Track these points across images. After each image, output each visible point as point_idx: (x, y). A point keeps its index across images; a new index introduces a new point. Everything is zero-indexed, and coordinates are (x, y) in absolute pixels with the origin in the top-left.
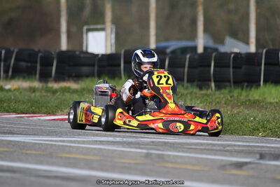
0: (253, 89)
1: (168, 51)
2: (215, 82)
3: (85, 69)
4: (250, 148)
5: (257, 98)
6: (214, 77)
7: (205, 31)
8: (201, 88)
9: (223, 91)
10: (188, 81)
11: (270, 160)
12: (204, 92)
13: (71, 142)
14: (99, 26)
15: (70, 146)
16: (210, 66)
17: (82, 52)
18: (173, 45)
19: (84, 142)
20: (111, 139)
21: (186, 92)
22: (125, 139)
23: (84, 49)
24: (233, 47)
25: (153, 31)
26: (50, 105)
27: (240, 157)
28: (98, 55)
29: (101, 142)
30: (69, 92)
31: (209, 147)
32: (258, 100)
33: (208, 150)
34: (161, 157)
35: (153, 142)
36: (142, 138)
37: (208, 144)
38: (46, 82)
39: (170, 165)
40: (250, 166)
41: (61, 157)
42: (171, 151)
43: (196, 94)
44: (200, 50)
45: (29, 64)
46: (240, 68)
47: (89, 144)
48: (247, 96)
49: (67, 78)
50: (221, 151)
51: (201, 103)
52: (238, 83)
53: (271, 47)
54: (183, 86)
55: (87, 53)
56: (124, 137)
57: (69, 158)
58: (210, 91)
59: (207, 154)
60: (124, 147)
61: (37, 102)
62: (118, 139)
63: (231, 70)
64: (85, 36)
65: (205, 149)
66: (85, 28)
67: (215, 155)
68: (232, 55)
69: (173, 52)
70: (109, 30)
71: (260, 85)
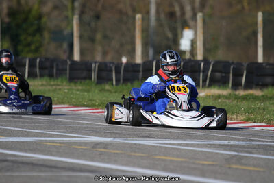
45: (224, 75)
49: (254, 86)
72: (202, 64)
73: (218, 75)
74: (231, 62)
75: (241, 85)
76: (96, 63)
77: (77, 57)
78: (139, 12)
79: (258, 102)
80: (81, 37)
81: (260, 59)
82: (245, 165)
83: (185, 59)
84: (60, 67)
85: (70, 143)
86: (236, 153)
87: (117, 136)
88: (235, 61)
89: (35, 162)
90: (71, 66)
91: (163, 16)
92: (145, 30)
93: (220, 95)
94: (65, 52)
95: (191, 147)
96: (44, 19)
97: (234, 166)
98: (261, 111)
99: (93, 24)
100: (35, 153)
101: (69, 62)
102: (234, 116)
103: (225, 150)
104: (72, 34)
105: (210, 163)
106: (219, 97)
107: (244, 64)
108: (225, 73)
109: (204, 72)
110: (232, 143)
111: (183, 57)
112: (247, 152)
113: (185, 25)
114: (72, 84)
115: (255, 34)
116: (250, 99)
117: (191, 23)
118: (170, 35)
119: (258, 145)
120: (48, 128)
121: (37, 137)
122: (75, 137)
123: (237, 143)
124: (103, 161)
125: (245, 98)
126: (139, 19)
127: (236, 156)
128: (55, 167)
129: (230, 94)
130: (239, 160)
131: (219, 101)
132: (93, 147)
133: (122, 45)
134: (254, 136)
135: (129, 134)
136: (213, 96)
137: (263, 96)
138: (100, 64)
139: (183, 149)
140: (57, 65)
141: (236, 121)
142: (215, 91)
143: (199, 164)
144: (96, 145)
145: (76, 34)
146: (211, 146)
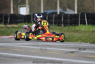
0: (76, 26)
1: (48, 13)
2: (63, 24)
3: (19, 20)
4: (75, 46)
5: (78, 29)
6: (63, 22)
7: (60, 6)
8: (59, 26)
9: (66, 27)
10: (54, 24)
11: (82, 50)
12: (60, 27)
13: (15, 45)
14: (24, 5)
15: (15, 47)
16: (62, 19)
17: (18, 14)
18: (49, 12)
19: (19, 45)
20: (28, 44)
21: (54, 27)
22: (33, 44)
23: (19, 13)
24: (69, 12)
25: (42, 7)
26: (7, 32)
27: (72, 49)
28: (23, 15)
29: (25, 45)
30: (14, 28)
31: (62, 46)
32: (78, 30)
33: (61, 47)
34: (45, 50)
35: (43, 45)
36: (39, 43)
37: (61, 45)
38: (6, 25)
39: (49, 52)
40: (76, 52)
41: (12, 50)
42: (49, 48)
43: (57, 28)
44: (58, 13)
46: (72, 19)
47: (21, 46)
48: (74, 29)
49: (13, 23)
50: (66, 47)
51: (59, 31)
52: (71, 24)
53: (82, 12)
54: (53, 25)
55: (20, 14)
56: (33, 43)
57: (14, 51)
58: (62, 27)
59: (61, 49)
60: (33, 46)
61: (3, 32)
62: (31, 44)
63: (69, 20)
64: (19, 9)
65: (60, 47)
66: (19, 6)
67: (64, 49)
68: (69, 15)
69: (49, 14)
70: (27, 7)
71: (78, 25)
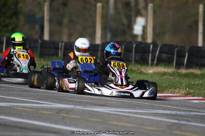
72: (151, 46)
73: (164, 55)
74: (175, 45)
75: (183, 64)
76: (62, 42)
77: (46, 37)
78: (100, 2)
79: (197, 79)
80: (50, 21)
81: (200, 44)
82: (184, 131)
83: (137, 42)
84: (32, 45)
85: (38, 109)
86: (177, 121)
87: (78, 103)
88: (179, 45)
89: (7, 123)
90: (41, 44)
91: (120, 6)
92: (105, 17)
93: (165, 72)
94: (37, 33)
95: (139, 115)
96: (20, 5)
97: (175, 132)
98: (199, 87)
99: (61, 10)
100: (8, 116)
101: (40, 41)
102: (177, 90)
103: (168, 118)
104: (43, 18)
105: (156, 129)
106: (165, 74)
107: (186, 47)
108: (170, 54)
109: (152, 52)
110: (174, 112)
111: (136, 40)
112: (186, 121)
113: (138, 13)
114: (42, 60)
115: (197, 22)
116: (190, 76)
117: (143, 12)
118: (125, 21)
119: (196, 115)
120: (20, 96)
121: (10, 102)
122: (42, 104)
123: (178, 113)
124: (65, 124)
125: (186, 75)
126: (99, 7)
127: (176, 123)
128: (25, 128)
129: (174, 72)
130: (179, 127)
131: (165, 77)
132: (57, 113)
133: (85, 29)
134: (193, 107)
135: (88, 103)
136: (159, 73)
137: (201, 74)
138: (66, 44)
139: (133, 117)
140: (30, 43)
141: (178, 95)
142: (161, 69)
143: (146, 129)
144: (60, 111)
145: (46, 18)
146: (156, 115)
